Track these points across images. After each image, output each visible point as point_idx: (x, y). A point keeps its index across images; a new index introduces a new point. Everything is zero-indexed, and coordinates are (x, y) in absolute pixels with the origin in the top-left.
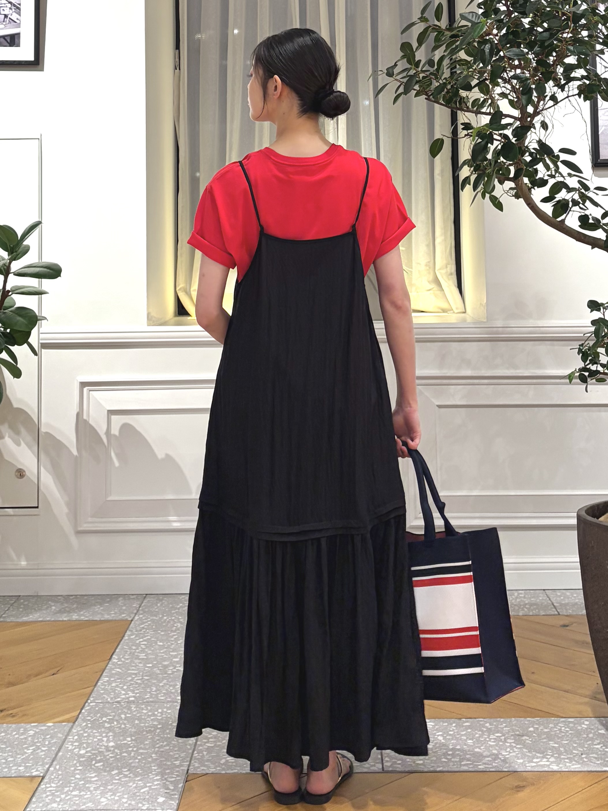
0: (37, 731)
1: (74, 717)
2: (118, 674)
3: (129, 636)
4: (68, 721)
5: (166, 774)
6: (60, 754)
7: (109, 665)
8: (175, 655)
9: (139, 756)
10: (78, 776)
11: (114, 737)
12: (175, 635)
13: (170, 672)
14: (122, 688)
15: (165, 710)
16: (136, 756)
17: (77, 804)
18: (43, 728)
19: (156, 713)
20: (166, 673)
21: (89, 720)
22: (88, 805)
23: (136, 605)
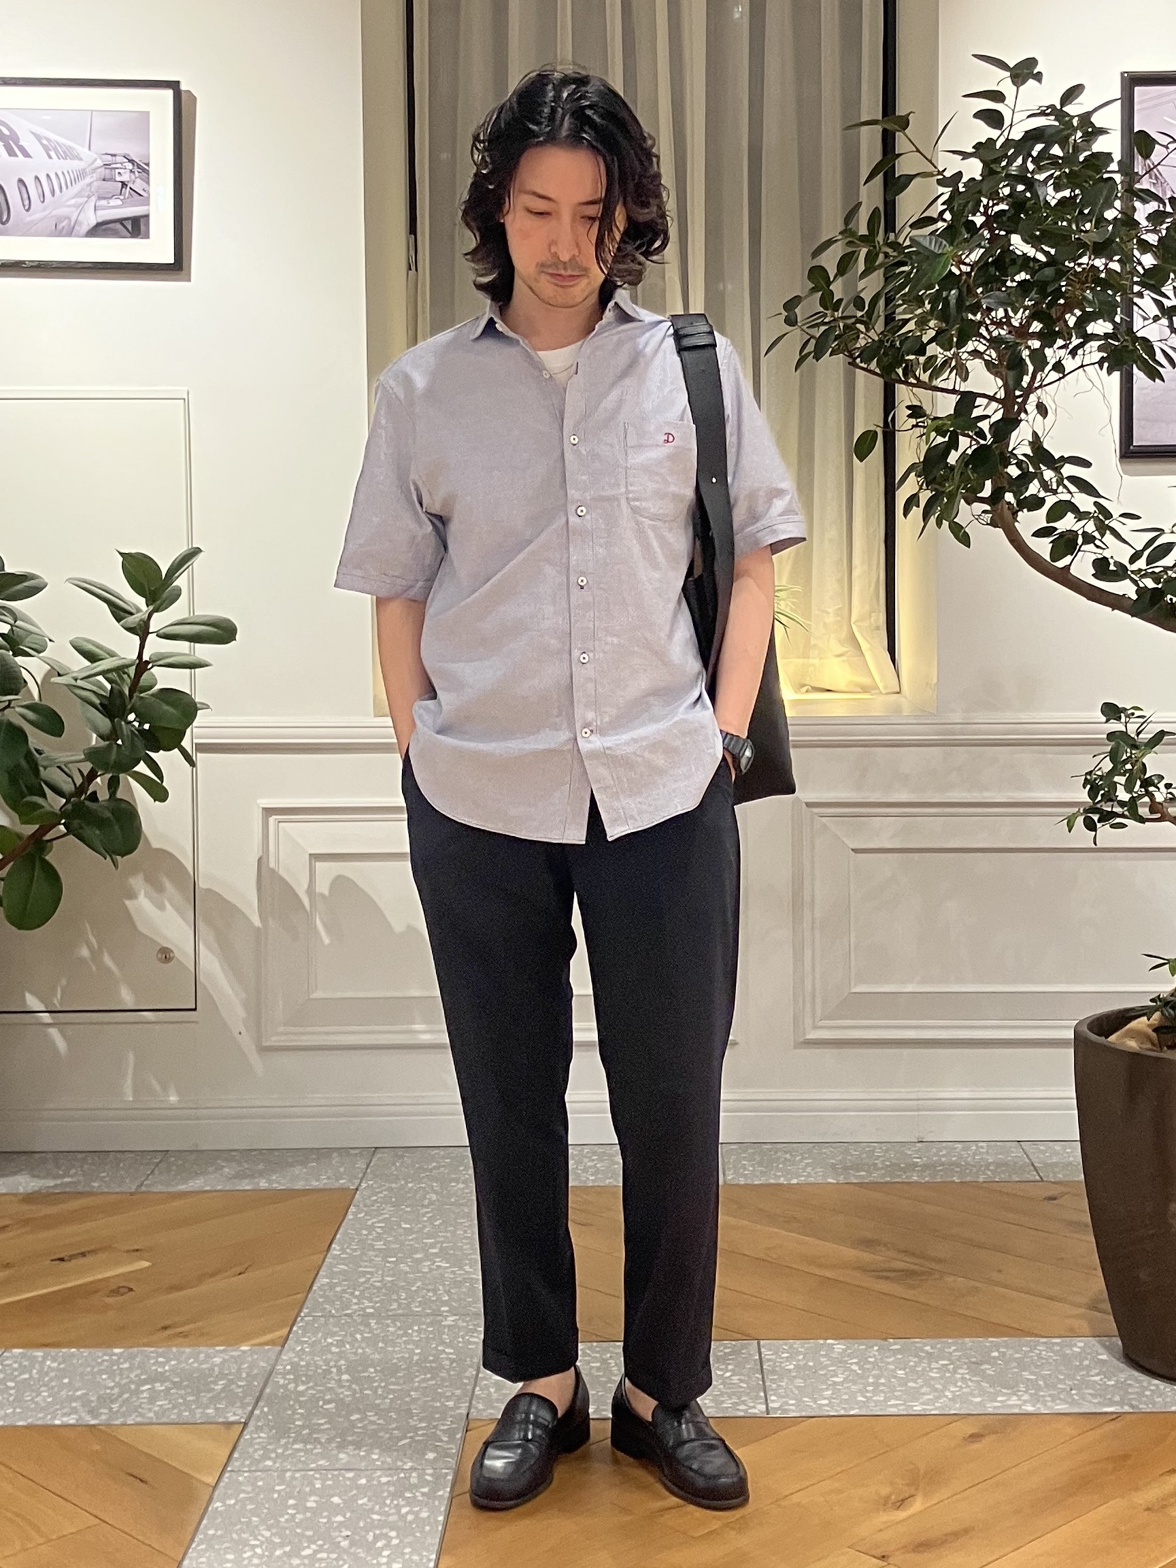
0: (226, 1357)
1: (281, 1337)
2: (342, 1272)
3: (355, 1214)
4: (272, 1343)
5: (434, 1420)
6: (268, 1390)
7: (327, 1260)
8: (431, 1243)
9: (389, 1394)
10: (298, 1423)
11: (348, 1367)
12: (428, 1212)
13: (426, 1270)
14: (352, 1294)
15: (424, 1327)
16: (385, 1394)
17: (303, 1462)
18: (234, 1353)
19: (410, 1331)
20: (420, 1272)
21: (306, 1342)
22: (320, 1463)
23: (361, 1165)
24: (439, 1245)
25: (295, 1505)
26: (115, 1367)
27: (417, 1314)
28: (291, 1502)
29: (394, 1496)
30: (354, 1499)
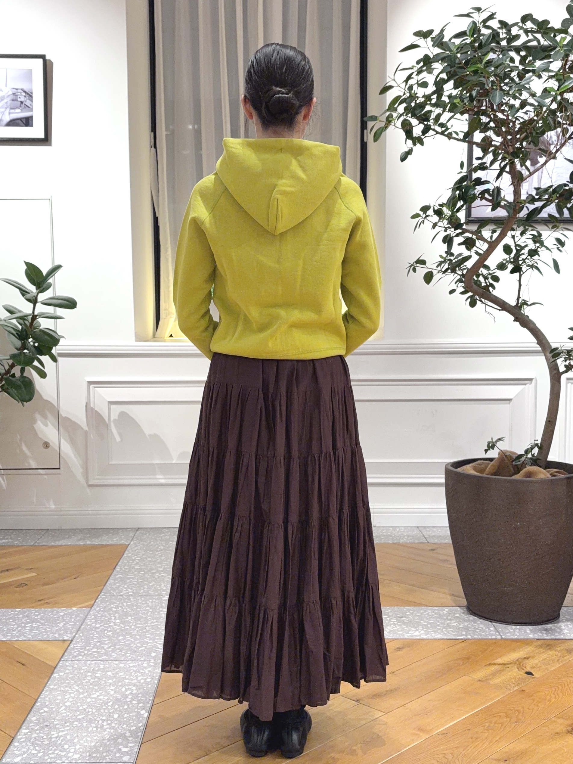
0: (66, 613)
1: (91, 604)
2: (121, 578)
3: (128, 554)
4: (86, 607)
5: (156, 639)
6: (83, 627)
7: (114, 573)
9: (137, 628)
10: (95, 640)
11: (119, 617)
12: (159, 554)
13: (156, 577)
14: (123, 587)
15: (154, 600)
16: (135, 628)
17: (96, 657)
18: (69, 611)
19: (148, 602)
21: (101, 606)
22: (104, 657)
23: (131, 535)
24: (163, 567)
25: (91, 675)
26: (16, 617)
27: (152, 595)
28: (89, 674)
29: (136, 672)
30: (117, 673)
